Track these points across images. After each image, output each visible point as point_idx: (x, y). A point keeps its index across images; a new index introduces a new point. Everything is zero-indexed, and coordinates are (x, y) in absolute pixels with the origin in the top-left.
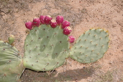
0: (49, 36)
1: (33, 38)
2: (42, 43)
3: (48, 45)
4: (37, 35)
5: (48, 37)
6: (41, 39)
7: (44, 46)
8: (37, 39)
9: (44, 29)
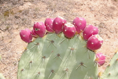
0: (60, 53)
1: (32, 57)
2: (48, 65)
3: (60, 69)
4: (40, 52)
5: (59, 55)
6: (47, 59)
7: (52, 71)
8: (40, 59)
9: (52, 42)
